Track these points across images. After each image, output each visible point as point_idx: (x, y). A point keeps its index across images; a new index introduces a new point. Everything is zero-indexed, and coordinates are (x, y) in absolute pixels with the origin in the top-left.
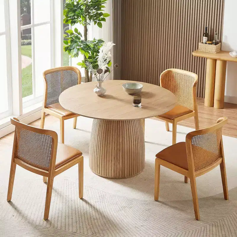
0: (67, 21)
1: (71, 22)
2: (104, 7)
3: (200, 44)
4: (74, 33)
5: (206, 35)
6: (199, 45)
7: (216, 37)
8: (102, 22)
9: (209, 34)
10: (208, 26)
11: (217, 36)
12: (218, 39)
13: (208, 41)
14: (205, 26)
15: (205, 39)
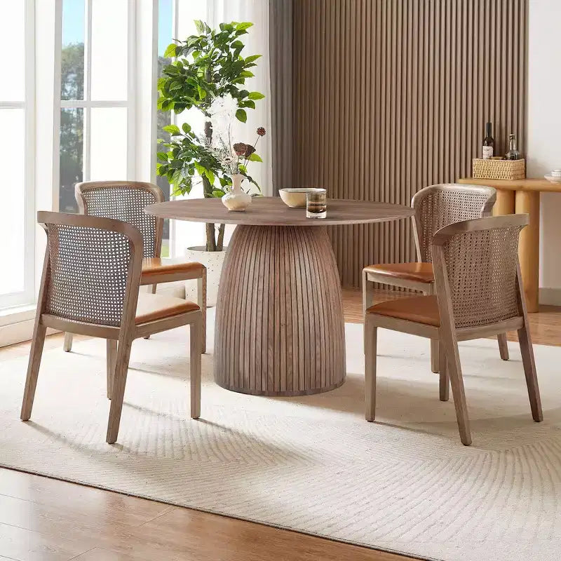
0: (166, 105)
1: (176, 104)
2: (250, 75)
3: (475, 161)
4: (182, 132)
5: (489, 141)
6: (474, 163)
7: (512, 146)
8: (246, 109)
9: (497, 140)
10: (492, 122)
11: (515, 141)
12: (517, 149)
13: (494, 156)
14: (486, 121)
15: (487, 151)
